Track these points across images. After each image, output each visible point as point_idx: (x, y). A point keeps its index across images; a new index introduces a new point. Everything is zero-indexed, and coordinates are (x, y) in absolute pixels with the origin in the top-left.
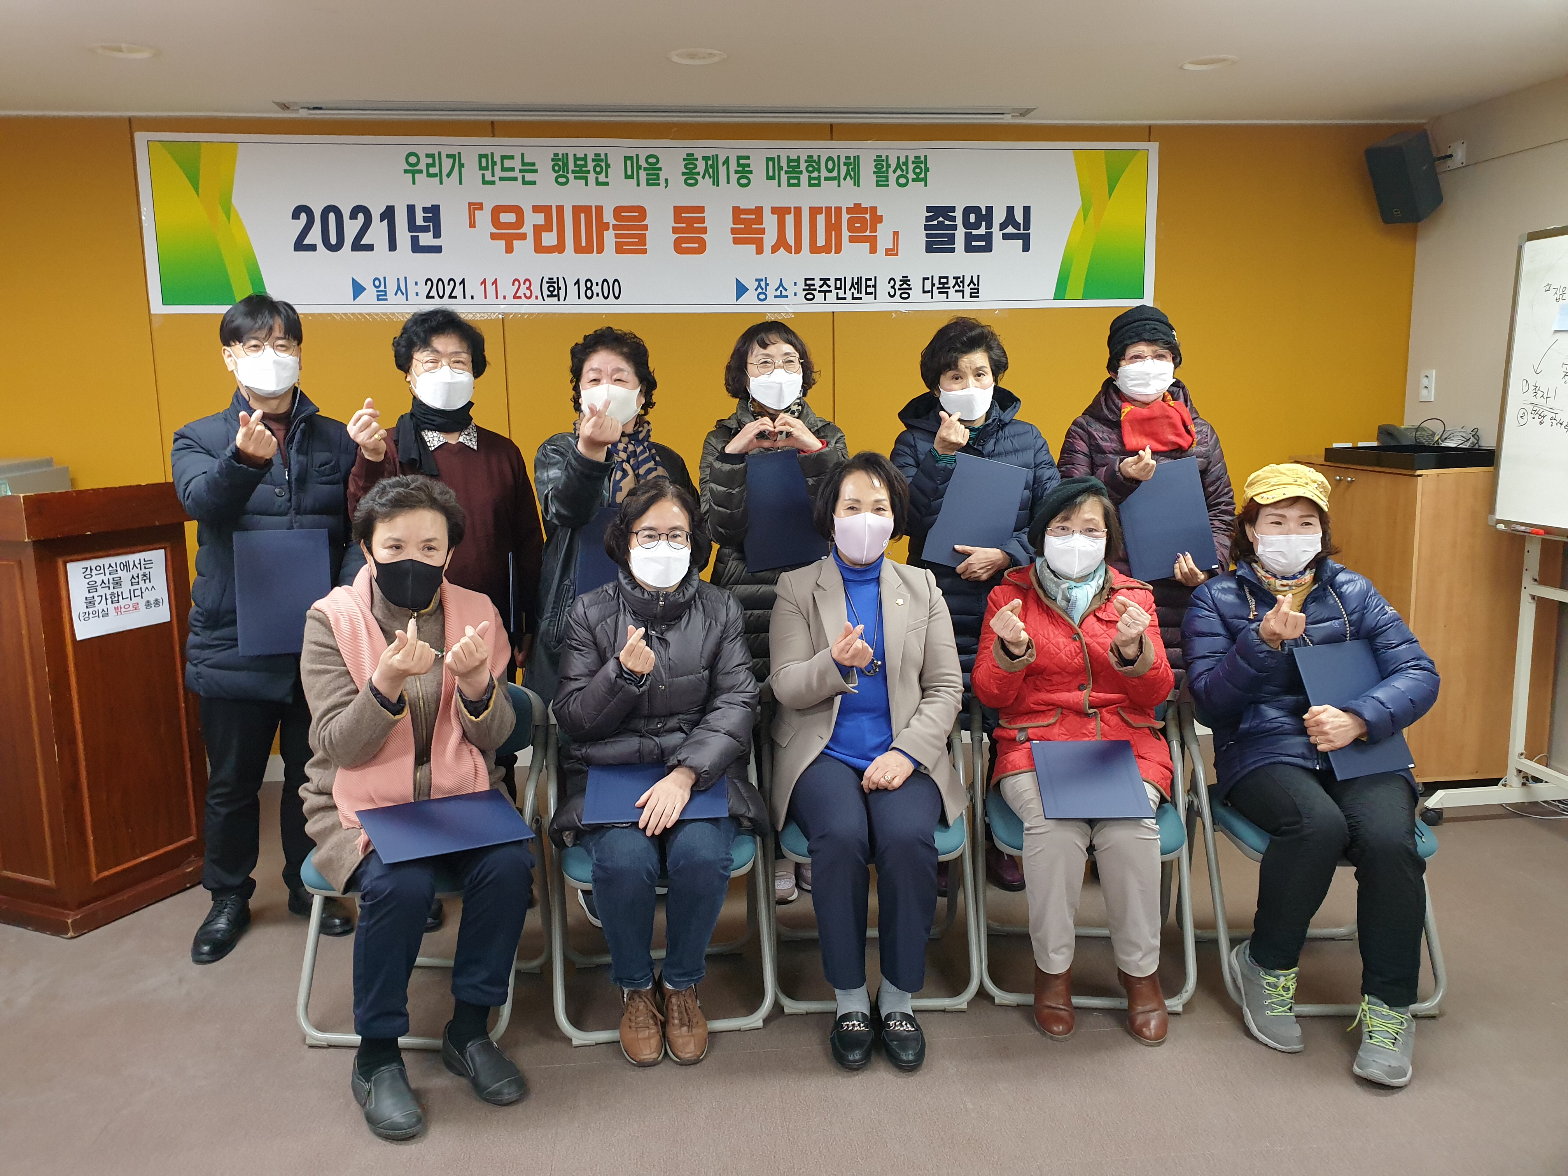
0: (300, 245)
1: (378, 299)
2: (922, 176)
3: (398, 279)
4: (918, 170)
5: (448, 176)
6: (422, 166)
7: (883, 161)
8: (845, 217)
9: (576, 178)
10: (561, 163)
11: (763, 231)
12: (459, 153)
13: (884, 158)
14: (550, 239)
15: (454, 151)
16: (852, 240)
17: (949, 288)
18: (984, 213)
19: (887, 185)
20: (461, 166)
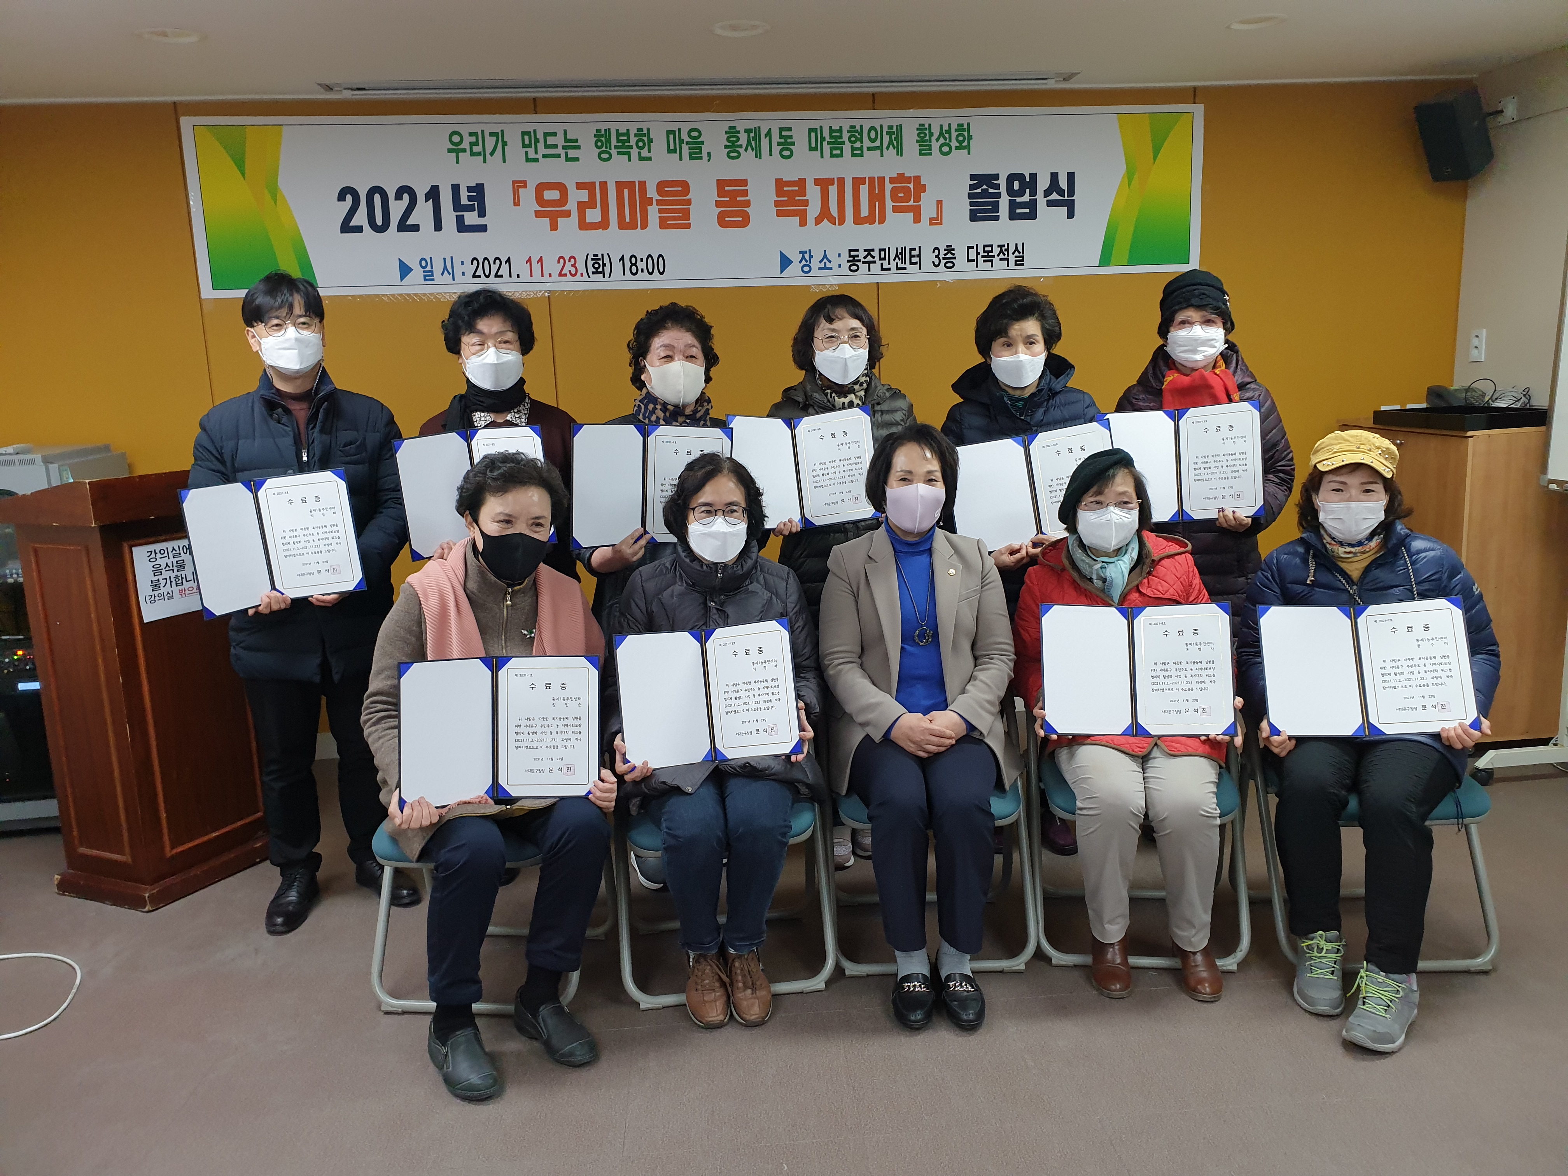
0: (347, 227)
1: (425, 280)
2: (965, 144)
3: (444, 259)
4: (961, 138)
5: (492, 154)
6: (465, 145)
7: (926, 129)
8: (888, 187)
9: (619, 153)
10: (603, 139)
11: (806, 203)
12: (502, 131)
13: (927, 126)
14: (593, 215)
15: (497, 129)
16: (896, 210)
17: (994, 256)
18: (1028, 180)
19: (930, 154)
20: (505, 144)
